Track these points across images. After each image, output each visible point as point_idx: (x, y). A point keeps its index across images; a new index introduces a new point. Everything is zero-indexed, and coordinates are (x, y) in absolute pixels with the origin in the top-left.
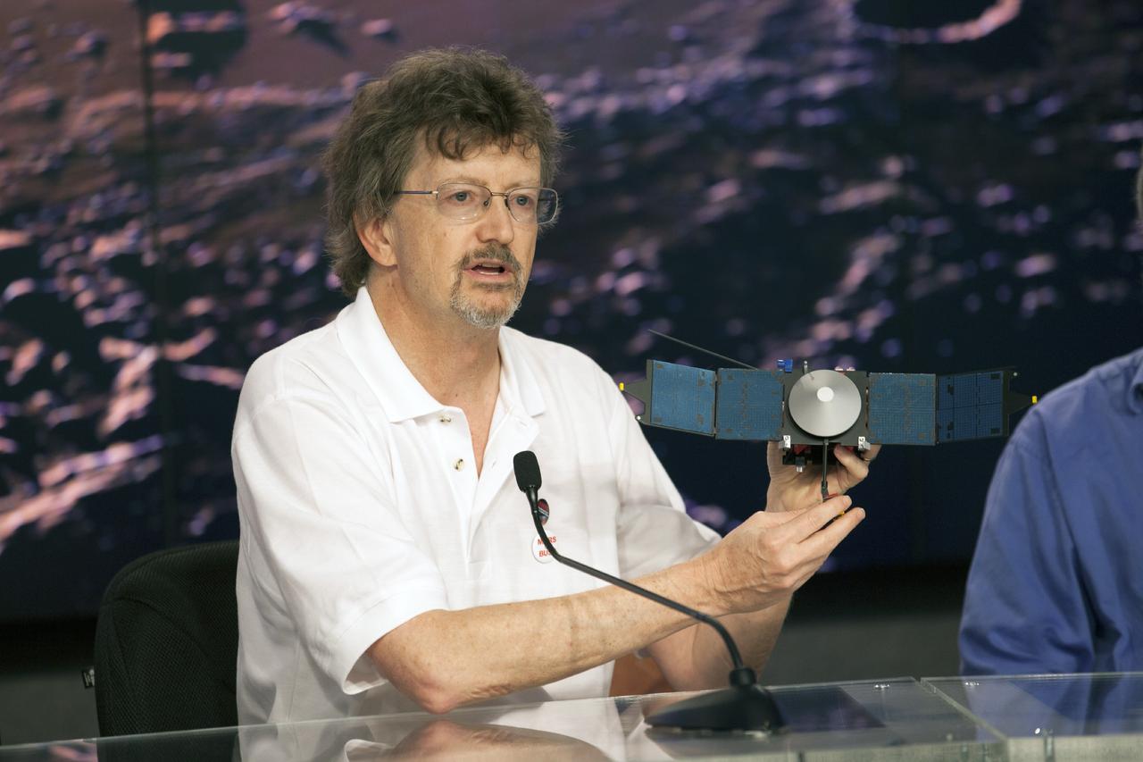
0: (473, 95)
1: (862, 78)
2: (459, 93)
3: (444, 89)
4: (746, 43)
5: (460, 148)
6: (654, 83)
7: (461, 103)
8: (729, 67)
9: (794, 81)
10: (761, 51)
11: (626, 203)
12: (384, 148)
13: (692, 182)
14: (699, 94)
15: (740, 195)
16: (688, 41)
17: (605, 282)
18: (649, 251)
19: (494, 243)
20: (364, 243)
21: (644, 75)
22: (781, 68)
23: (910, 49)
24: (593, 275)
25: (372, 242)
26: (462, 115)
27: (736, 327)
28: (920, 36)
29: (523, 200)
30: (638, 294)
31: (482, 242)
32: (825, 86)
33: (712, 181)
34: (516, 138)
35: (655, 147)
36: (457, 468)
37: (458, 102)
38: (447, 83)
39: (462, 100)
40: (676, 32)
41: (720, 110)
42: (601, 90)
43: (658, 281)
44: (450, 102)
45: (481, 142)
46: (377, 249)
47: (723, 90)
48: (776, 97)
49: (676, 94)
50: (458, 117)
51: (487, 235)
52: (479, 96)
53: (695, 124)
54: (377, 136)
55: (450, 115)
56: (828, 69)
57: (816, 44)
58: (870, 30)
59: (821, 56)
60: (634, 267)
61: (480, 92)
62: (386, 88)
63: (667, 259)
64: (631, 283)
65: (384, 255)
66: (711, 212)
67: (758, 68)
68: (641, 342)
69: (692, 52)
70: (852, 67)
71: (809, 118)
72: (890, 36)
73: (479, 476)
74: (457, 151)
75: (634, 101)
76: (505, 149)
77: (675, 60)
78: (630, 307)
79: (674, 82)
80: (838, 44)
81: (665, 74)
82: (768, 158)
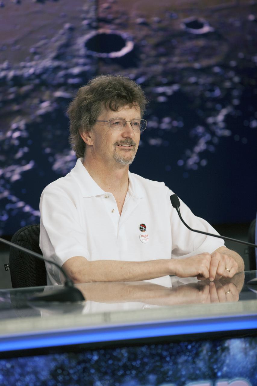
0: (120, 90)
1: (87, 68)
2: (116, 89)
3: (110, 88)
4: (53, 55)
5: (117, 107)
6: (24, 67)
7: (116, 92)
8: (47, 63)
9: (67, 68)
10: (57, 58)
11: (15, 107)
12: (90, 108)
13: (36, 101)
14: (38, 71)
15: (50, 106)
16: (35, 53)
17: (9, 134)
18: (22, 124)
19: (128, 138)
20: (83, 138)
21: (22, 64)
22: (63, 64)
23: (101, 59)
24: (5, 132)
25: (85, 137)
26: (117, 96)
27: (48, 150)
28: (104, 55)
29: (136, 124)
30: (19, 138)
31: (124, 138)
32: (76, 70)
33: (42, 101)
34: (134, 103)
35: (25, 89)
36: (112, 212)
37: (115, 92)
38: (111, 86)
39: (116, 91)
40: (32, 50)
41: (44, 77)
42: (8, 69)
43: (25, 134)
44: (113, 92)
45: (123, 105)
46: (87, 140)
47: (46, 70)
48: (61, 73)
49: (31, 71)
50: (116, 97)
51: (126, 135)
52: (122, 90)
53: (37, 81)
54: (88, 104)
55: (113, 97)
56: (77, 65)
57: (74, 56)
58: (89, 52)
59: (75, 60)
60: (17, 129)
61: (122, 89)
62: (89, 88)
63: (28, 127)
64: (16, 134)
65: (89, 142)
66: (41, 111)
67: (56, 63)
68: (19, 155)
69: (37, 57)
70: (84, 64)
71: (71, 81)
72: (96, 55)
73: (120, 215)
74: (116, 108)
75: (19, 73)
76: (131, 107)
77: (31, 60)
78: (16, 142)
79: (31, 67)
80: (79, 57)
81: (29, 64)
82: (59, 94)
